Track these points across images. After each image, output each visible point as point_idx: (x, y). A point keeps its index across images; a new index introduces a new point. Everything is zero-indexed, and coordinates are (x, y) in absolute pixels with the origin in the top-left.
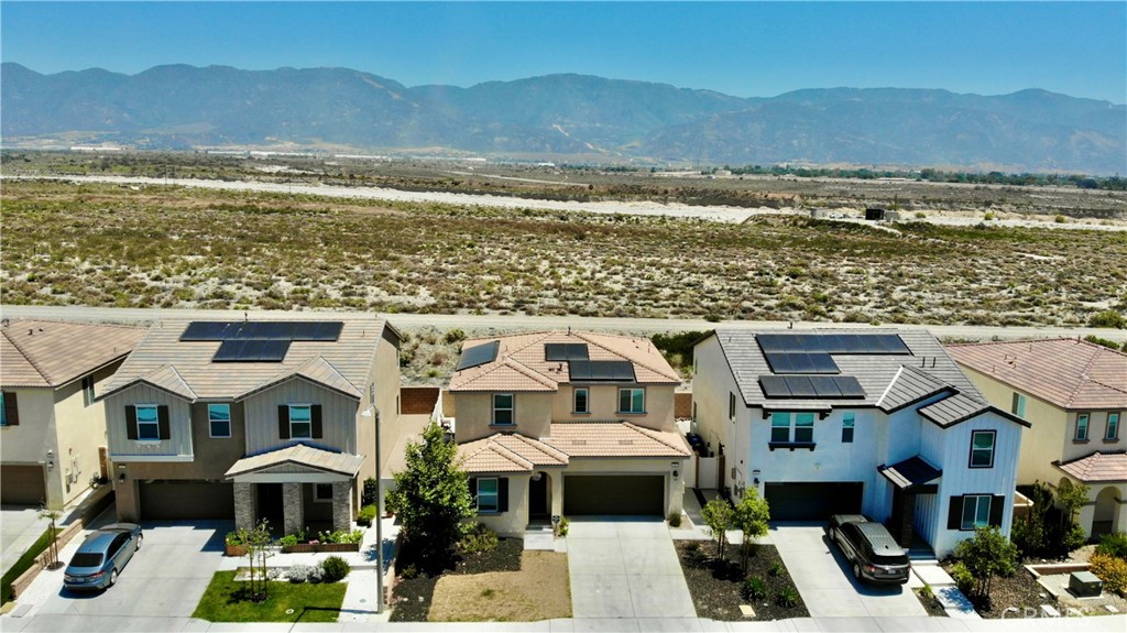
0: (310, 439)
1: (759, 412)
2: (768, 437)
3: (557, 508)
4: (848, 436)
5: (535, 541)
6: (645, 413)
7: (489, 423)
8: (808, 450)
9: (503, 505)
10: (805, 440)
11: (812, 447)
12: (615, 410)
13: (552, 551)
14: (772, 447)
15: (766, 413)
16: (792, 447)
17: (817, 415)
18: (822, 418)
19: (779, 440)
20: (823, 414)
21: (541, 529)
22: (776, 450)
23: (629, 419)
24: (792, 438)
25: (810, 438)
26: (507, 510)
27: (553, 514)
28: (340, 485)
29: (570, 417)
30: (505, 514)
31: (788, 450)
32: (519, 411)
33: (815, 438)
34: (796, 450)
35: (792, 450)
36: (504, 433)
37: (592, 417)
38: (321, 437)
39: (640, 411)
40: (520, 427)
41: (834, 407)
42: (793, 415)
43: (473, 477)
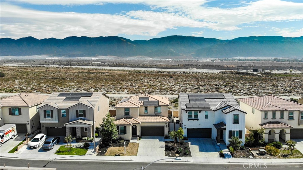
1: (185, 111)
4: (206, 117)
5: (132, 141)
6: (161, 112)
7: (124, 115)
8: (197, 120)
12: (154, 112)
13: (136, 143)
14: (188, 120)
19: (190, 118)
21: (135, 139)
23: (157, 114)
26: (126, 134)
27: (137, 135)
28: (89, 127)
32: (131, 112)
33: (199, 118)
35: (193, 120)
36: (127, 117)
37: (149, 114)
38: (85, 117)
42: (193, 112)
43: (118, 126)
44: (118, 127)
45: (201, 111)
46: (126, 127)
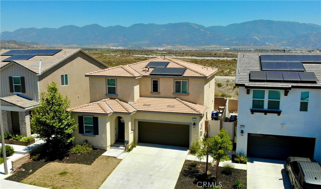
1: (244, 90)
2: (250, 106)
4: (304, 107)
6: (188, 94)
7: (105, 93)
8: (276, 115)
9: (96, 131)
10: (275, 109)
11: (279, 113)
12: (172, 92)
13: (116, 158)
14: (253, 111)
15: (248, 89)
16: (266, 112)
17: (282, 92)
18: (286, 94)
19: (257, 108)
20: (287, 91)
21: (119, 146)
22: (254, 113)
23: (179, 96)
24: (266, 107)
25: (278, 107)
26: (98, 134)
27: (125, 140)
28: (22, 113)
29: (150, 94)
30: (96, 136)
31: (263, 114)
32: (119, 87)
33: (281, 108)
34: (268, 114)
35: (266, 114)
36: (111, 99)
37: (161, 95)
38: (25, 92)
39: (185, 92)
40: (120, 96)
41: (293, 87)
42: (267, 92)
43: (81, 115)
44: (81, 118)
45: (290, 88)
46: (97, 118)
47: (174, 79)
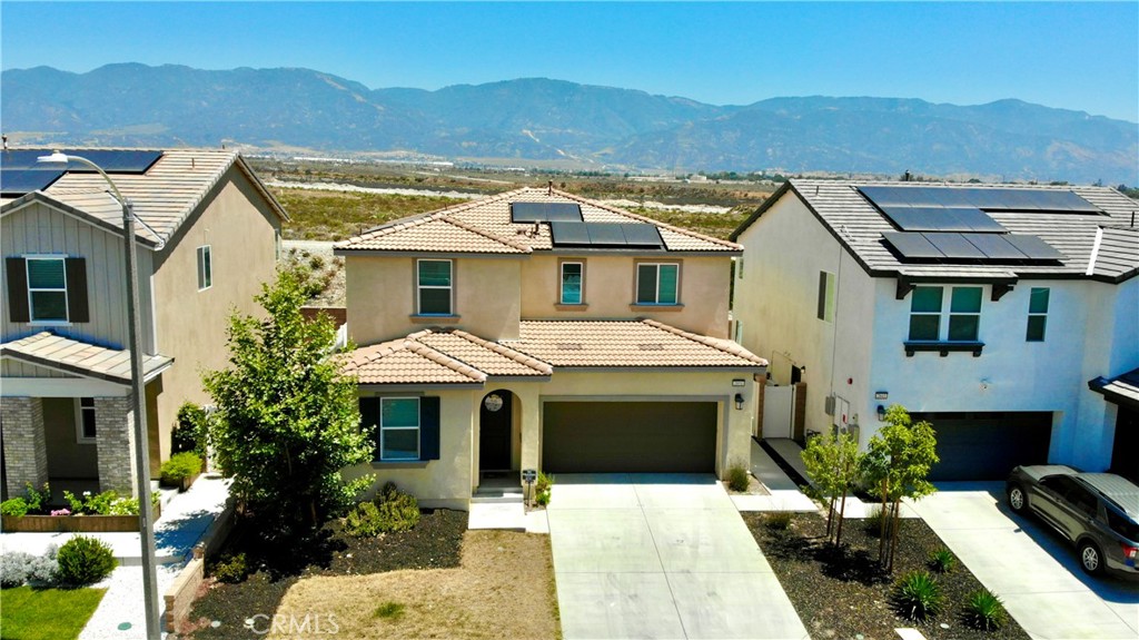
0: (66, 324)
1: (890, 286)
2: (903, 332)
3: (529, 455)
4: (1036, 331)
5: (486, 514)
6: (679, 304)
7: (410, 311)
8: (969, 355)
9: (430, 447)
10: (966, 338)
11: (977, 350)
12: (629, 299)
13: (522, 530)
14: (910, 350)
15: (904, 285)
16: (944, 350)
17: (987, 290)
18: (995, 298)
19: (921, 338)
20: (999, 287)
21: (500, 494)
22: (916, 353)
23: (653, 314)
24: (944, 334)
25: (974, 335)
26: (436, 456)
27: (524, 467)
28: (109, 402)
29: (552, 311)
30: (433, 464)
31: (935, 355)
32: (464, 292)
33: (984, 334)
34: (952, 355)
35: (944, 354)
36: (436, 330)
37: (592, 311)
38: (86, 320)
39: (672, 302)
40: (465, 320)
41: (1020, 276)
42: (948, 290)
43: (371, 394)
44: (371, 403)
45: (1014, 281)
46: (435, 399)
47: (636, 260)
